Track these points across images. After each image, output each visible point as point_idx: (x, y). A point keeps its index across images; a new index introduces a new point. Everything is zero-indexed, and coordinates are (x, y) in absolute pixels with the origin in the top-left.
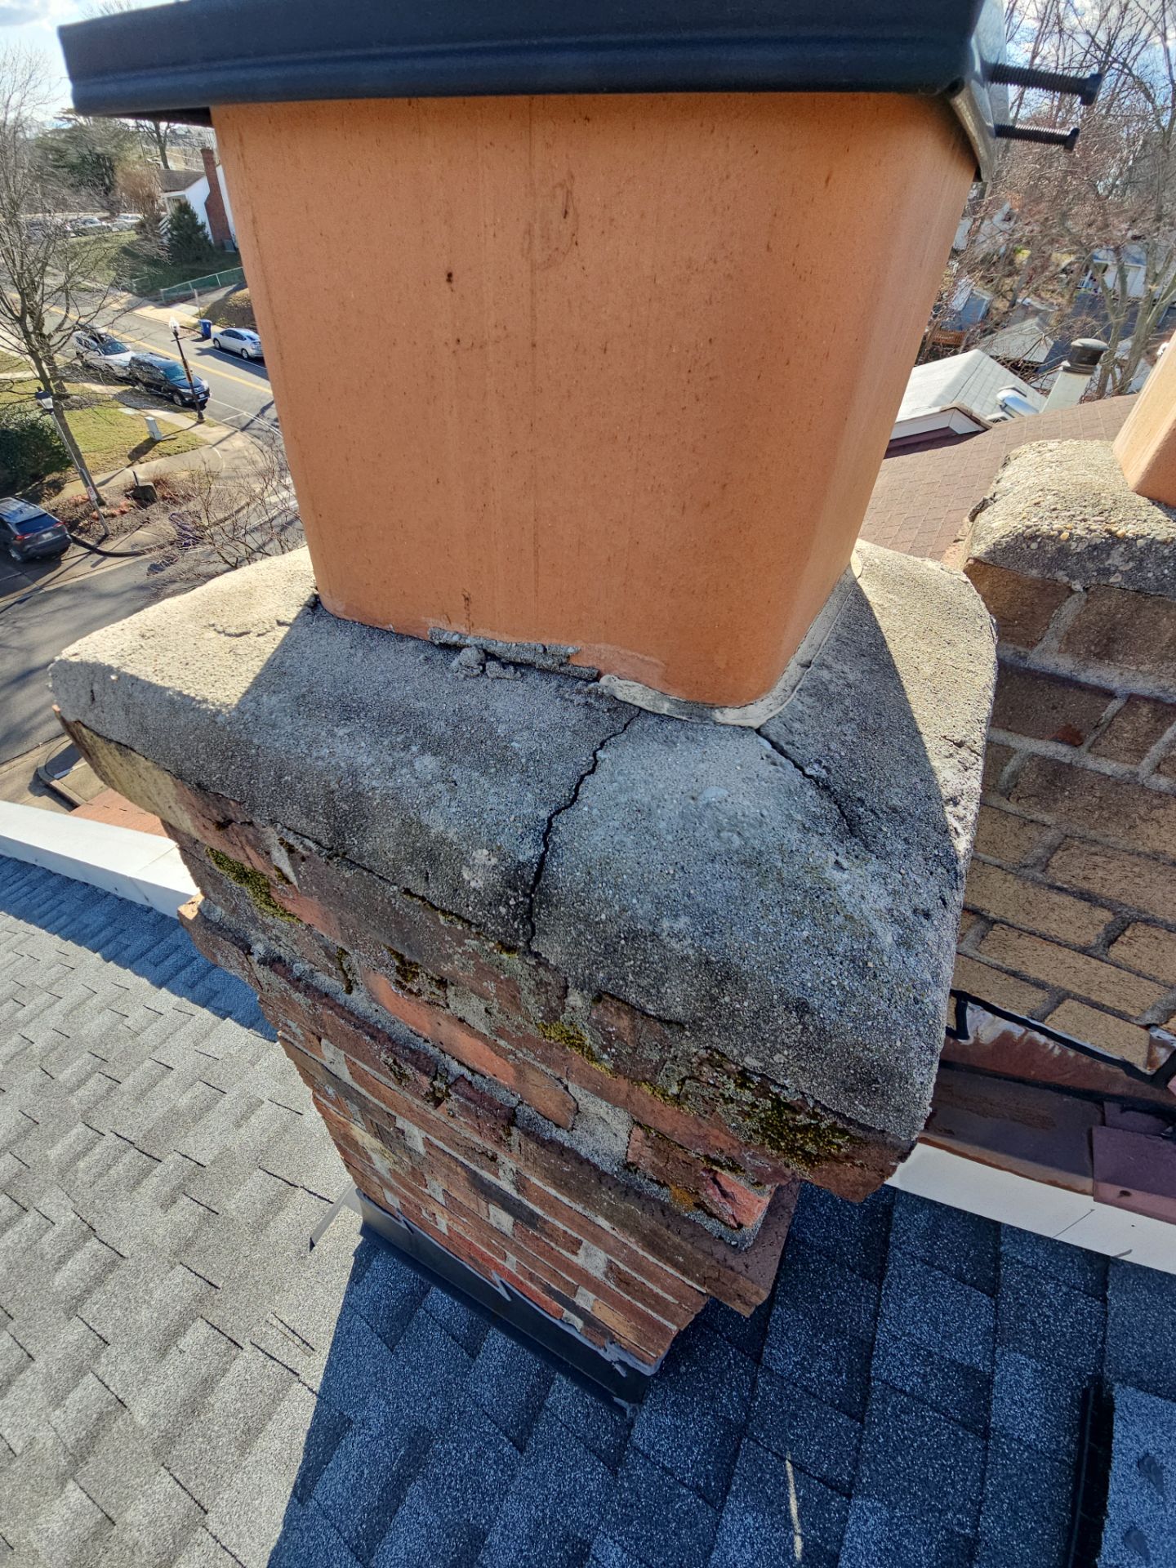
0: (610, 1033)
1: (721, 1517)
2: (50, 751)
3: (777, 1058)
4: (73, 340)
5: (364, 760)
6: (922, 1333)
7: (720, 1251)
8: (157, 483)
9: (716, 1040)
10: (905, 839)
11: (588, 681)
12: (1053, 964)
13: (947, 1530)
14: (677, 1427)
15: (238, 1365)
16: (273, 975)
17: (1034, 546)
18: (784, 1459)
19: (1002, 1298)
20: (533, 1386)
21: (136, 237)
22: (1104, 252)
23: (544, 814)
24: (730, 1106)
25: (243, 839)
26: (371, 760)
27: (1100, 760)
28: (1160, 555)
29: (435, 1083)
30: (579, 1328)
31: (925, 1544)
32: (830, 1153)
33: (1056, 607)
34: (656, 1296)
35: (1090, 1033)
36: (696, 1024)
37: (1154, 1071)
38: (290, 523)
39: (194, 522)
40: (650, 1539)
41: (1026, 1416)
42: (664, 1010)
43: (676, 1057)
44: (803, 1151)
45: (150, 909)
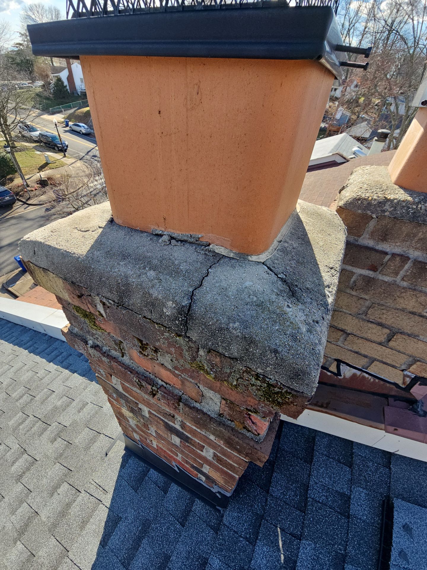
0: (213, 364)
1: (255, 548)
2: (8, 277)
3: (268, 369)
4: (18, 127)
5: (130, 272)
6: (326, 481)
7: (252, 443)
8: (49, 179)
9: (248, 364)
10: (311, 298)
11: (206, 246)
12: (370, 349)
13: (335, 551)
14: (239, 517)
15: (80, 498)
16: (95, 351)
17: (360, 202)
18: (277, 527)
19: (354, 468)
20: (187, 504)
21: (41, 90)
22: (390, 98)
23: (191, 290)
24: (253, 387)
25: (87, 301)
26: (132, 272)
27: (383, 276)
28: (402, 206)
29: (153, 388)
30: (204, 481)
31: (327, 557)
32: (286, 401)
33: (367, 223)
34: (231, 464)
35: (383, 373)
36: (241, 359)
37: (405, 386)
38: (98, 193)
39: (62, 193)
40: (230, 557)
41: (363, 510)
42: (231, 354)
43: (235, 371)
44: (277, 401)
45: (46, 335)
